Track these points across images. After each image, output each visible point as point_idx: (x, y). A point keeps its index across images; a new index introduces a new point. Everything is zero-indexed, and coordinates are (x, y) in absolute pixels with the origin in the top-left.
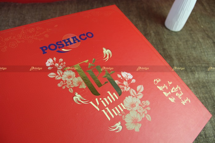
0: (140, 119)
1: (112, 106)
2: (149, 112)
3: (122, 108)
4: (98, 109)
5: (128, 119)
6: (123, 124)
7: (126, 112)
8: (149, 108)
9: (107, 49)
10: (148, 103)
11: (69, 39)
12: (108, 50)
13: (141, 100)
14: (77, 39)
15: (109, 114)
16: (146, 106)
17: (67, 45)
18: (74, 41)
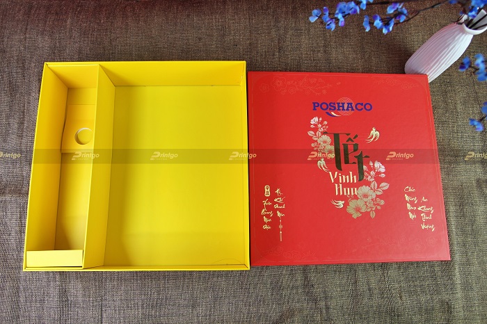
0: (363, 211)
1: (345, 185)
2: (376, 210)
3: (354, 192)
4: (333, 181)
5: (353, 204)
6: (346, 205)
7: (356, 197)
8: (379, 207)
9: (377, 130)
10: (382, 202)
11: (343, 104)
12: (378, 133)
13: (377, 196)
14: (352, 107)
15: (339, 189)
16: (378, 205)
17: (339, 110)
18: (348, 107)
